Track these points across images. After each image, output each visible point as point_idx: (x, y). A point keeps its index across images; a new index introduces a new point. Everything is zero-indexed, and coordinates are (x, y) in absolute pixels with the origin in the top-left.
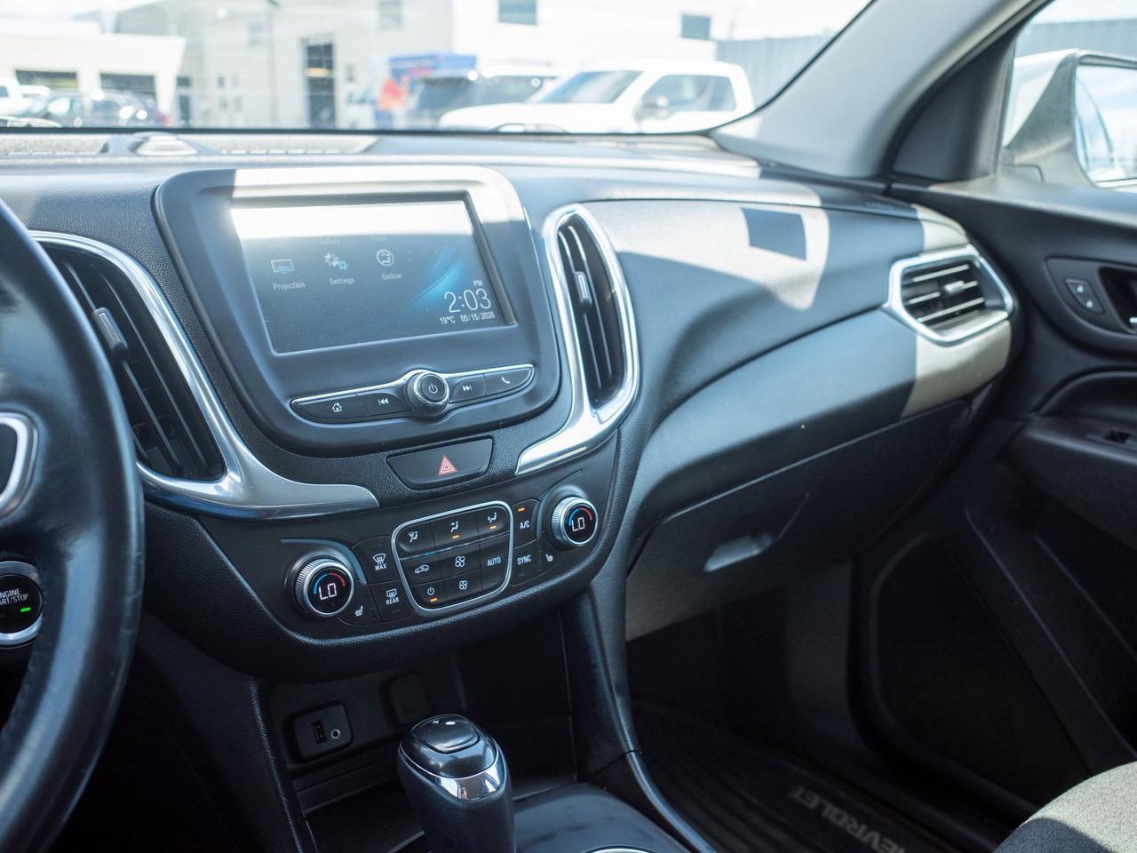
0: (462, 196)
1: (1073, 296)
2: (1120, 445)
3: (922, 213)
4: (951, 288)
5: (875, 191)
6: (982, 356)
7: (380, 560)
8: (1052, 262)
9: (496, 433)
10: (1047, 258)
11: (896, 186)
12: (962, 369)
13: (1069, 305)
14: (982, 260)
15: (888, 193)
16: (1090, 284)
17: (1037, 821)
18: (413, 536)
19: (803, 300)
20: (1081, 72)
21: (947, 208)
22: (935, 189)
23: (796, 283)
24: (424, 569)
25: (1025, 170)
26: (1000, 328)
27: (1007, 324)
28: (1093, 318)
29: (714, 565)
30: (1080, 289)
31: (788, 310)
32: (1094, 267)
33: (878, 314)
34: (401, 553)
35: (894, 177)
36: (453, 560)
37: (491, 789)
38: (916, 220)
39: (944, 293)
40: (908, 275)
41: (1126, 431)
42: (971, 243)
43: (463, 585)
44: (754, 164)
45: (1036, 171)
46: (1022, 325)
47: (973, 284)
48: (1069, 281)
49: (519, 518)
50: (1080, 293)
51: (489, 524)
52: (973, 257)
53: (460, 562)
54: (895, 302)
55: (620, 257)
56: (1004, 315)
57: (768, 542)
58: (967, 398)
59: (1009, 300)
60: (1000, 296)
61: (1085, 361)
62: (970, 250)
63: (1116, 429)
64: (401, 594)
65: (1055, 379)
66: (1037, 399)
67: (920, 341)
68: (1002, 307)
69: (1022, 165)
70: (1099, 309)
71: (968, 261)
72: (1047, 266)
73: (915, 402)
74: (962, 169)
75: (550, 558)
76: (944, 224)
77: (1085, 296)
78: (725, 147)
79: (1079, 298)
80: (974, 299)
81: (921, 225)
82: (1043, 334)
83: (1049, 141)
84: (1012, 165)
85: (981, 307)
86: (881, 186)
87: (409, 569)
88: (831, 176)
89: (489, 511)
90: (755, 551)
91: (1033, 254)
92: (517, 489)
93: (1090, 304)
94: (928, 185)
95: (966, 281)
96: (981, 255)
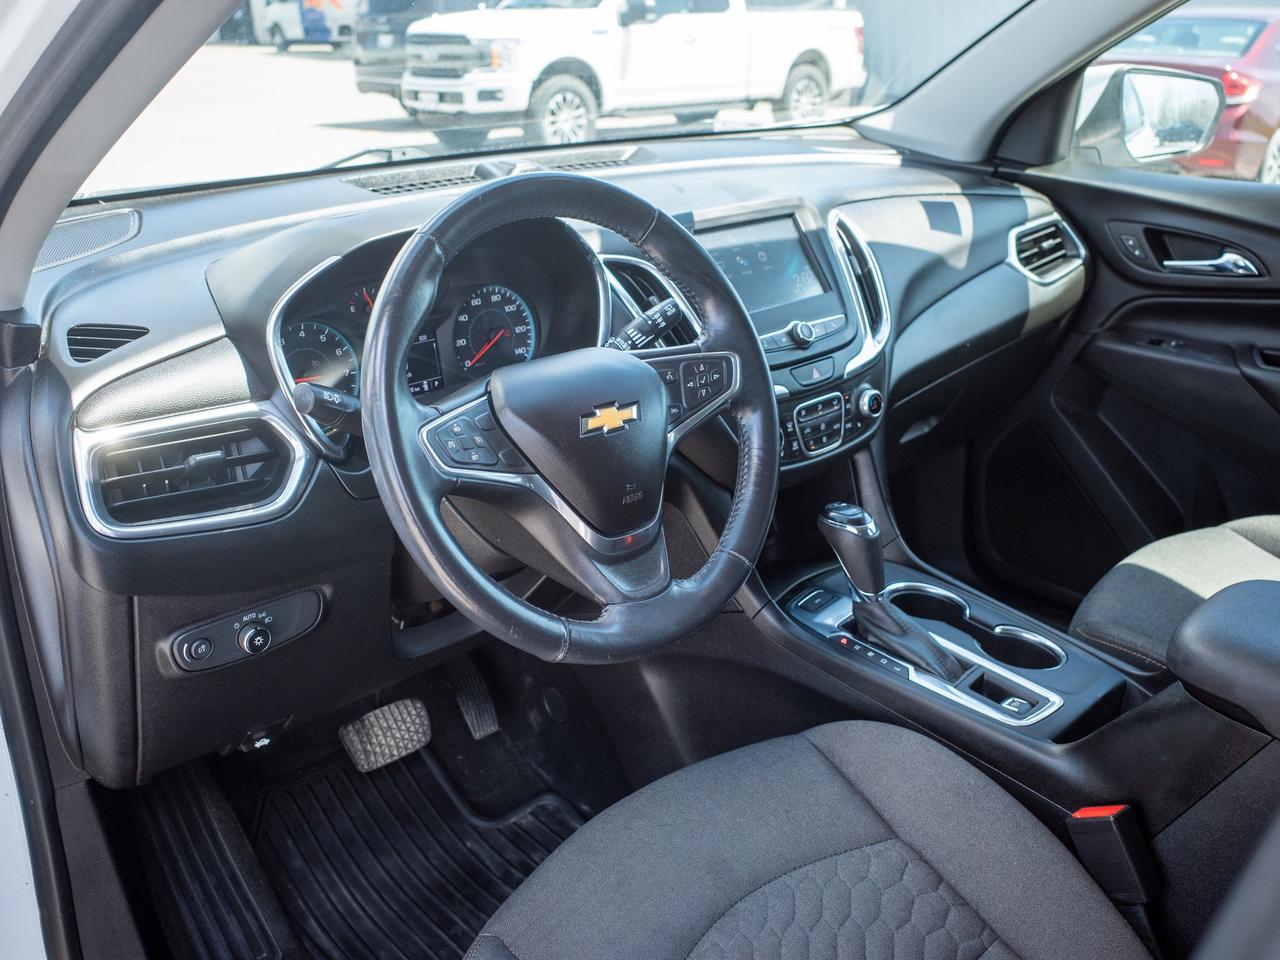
0: (791, 216)
1: (1126, 248)
2: (1157, 347)
3: (1025, 191)
4: (1046, 245)
5: (986, 173)
6: (1068, 291)
7: (790, 426)
8: (1111, 224)
9: (833, 355)
10: (1108, 221)
11: (1001, 169)
12: (1057, 300)
13: (1123, 253)
14: (1065, 224)
15: (995, 175)
16: (1137, 239)
17: (1124, 565)
18: (803, 413)
19: (960, 263)
20: (1127, 77)
21: (1041, 186)
22: (1030, 172)
23: (956, 251)
24: (808, 430)
25: (1087, 151)
26: (1077, 271)
27: (1082, 268)
28: (1139, 262)
29: (904, 440)
30: (1131, 242)
31: (953, 269)
32: (1140, 228)
33: (1003, 266)
34: (799, 422)
35: (998, 162)
36: (819, 425)
37: (871, 534)
38: (1020, 197)
39: (1041, 248)
40: (1019, 238)
41: (1161, 338)
42: (1056, 211)
43: (825, 439)
44: (894, 152)
45: (1095, 152)
46: (1091, 266)
47: (1058, 240)
48: (1123, 237)
49: (847, 402)
50: (1131, 246)
51: (834, 406)
52: (1057, 221)
53: (823, 427)
54: (1013, 258)
55: (870, 244)
56: (1079, 262)
57: (934, 422)
58: (1057, 321)
59: (1083, 251)
60: (1077, 248)
61: (1133, 291)
62: (1056, 216)
63: (1154, 337)
64: (799, 444)
65: (1114, 305)
66: (1101, 319)
67: (1031, 284)
68: (1078, 256)
69: (1085, 148)
70: (1143, 256)
71: (1054, 224)
72: (1109, 227)
73: (1030, 324)
74: (1048, 157)
75: (859, 425)
76: (1039, 198)
77: (1134, 247)
78: (869, 138)
79: (1130, 249)
80: (1060, 253)
81: (1024, 201)
82: (1105, 273)
83: (1104, 129)
84: (1078, 147)
85: (1064, 256)
86: (991, 169)
87: (802, 430)
88: (953, 162)
89: (833, 399)
90: (926, 430)
91: (1097, 217)
92: (844, 386)
93: (1137, 253)
94: (1026, 168)
95: (1054, 238)
96: (1063, 219)
